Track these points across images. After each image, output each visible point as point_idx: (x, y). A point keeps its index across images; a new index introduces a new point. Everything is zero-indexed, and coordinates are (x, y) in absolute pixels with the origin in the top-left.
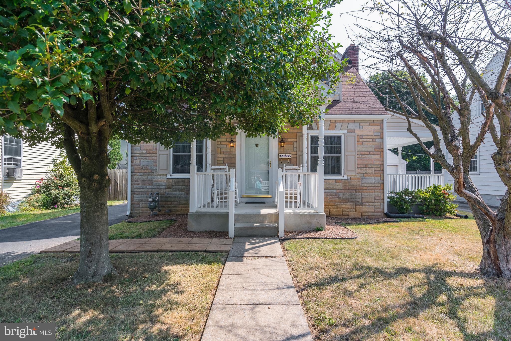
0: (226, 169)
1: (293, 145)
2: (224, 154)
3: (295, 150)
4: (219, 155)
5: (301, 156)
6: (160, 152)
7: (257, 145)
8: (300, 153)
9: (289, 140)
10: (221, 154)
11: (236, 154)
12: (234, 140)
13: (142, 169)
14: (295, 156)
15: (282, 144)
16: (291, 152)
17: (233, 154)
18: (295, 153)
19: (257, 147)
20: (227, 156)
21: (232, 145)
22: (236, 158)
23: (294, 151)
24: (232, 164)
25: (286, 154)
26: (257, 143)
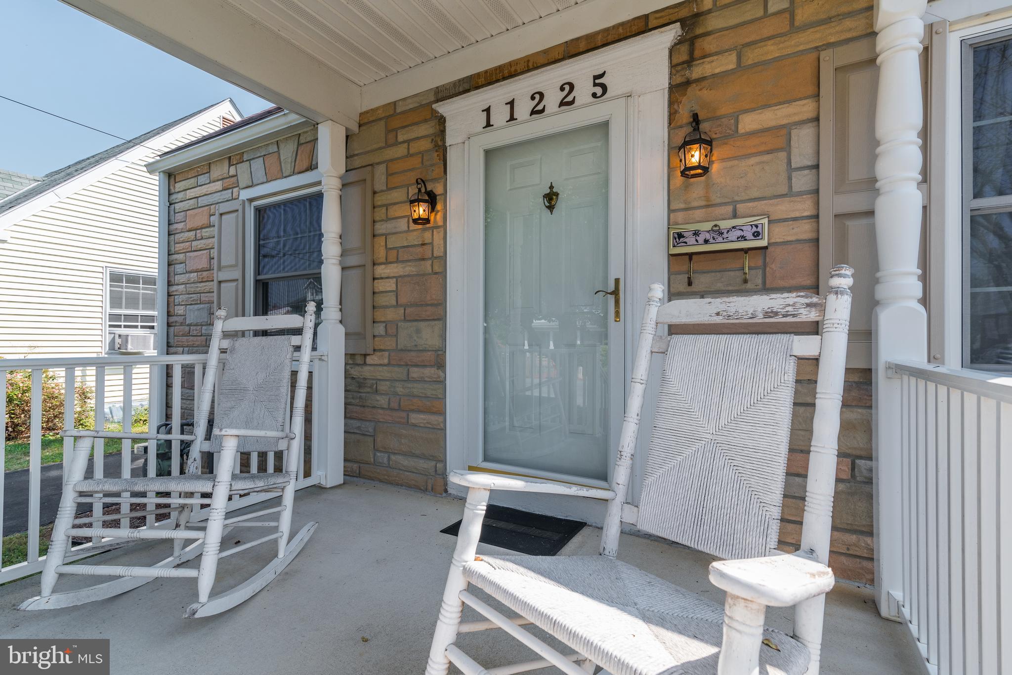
0: (298, 332)
1: (787, 148)
2: (397, 261)
3: (803, 181)
4: (380, 270)
5: (854, 226)
6: (223, 276)
7: (551, 198)
8: (852, 202)
9: (749, 122)
10: (387, 263)
11: (443, 258)
12: (438, 189)
13: (188, 334)
14: (804, 230)
15: (695, 156)
16: (761, 206)
17: (433, 258)
18: (805, 207)
19: (551, 208)
20: (409, 269)
21: (421, 210)
22: (443, 274)
23: (790, 194)
24: (427, 305)
25: (720, 223)
26: (551, 187)
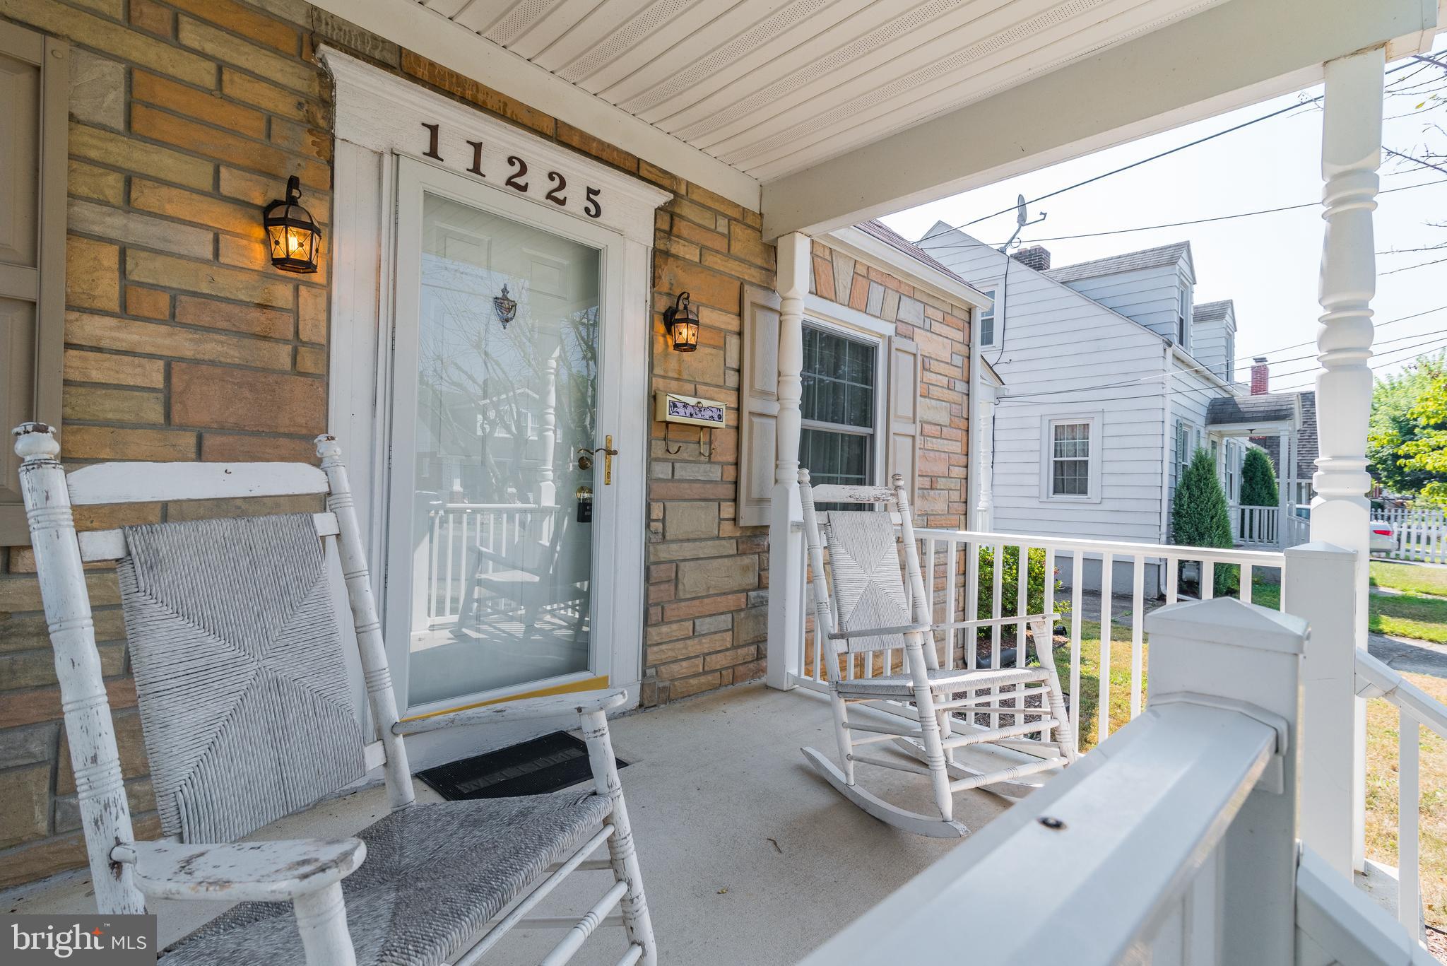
1: (724, 348)
2: (172, 321)
4: (98, 329)
7: (505, 307)
9: (705, 316)
11: (325, 349)
14: (731, 419)
16: (711, 391)
17: (298, 341)
18: (732, 400)
19: (504, 321)
20: (218, 348)
22: (324, 379)
23: (724, 386)
24: (278, 435)
25: (703, 401)
26: (505, 291)
